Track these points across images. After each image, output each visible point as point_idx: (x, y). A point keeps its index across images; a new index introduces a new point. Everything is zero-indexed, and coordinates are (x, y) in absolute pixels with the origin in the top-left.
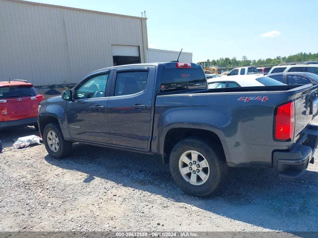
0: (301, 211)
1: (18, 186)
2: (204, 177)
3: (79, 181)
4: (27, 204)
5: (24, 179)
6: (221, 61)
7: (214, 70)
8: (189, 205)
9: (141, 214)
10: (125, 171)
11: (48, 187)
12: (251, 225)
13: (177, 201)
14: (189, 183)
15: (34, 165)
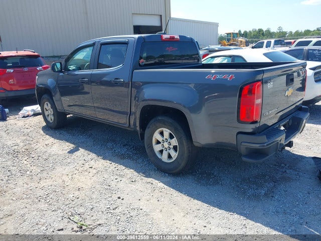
0: (266, 194)
1: (8, 154)
2: (174, 155)
3: (64, 152)
4: (9, 171)
5: (16, 147)
6: (254, 32)
7: (241, 42)
8: (157, 181)
9: (107, 187)
10: (110, 145)
11: (33, 156)
12: (207, 205)
13: (146, 176)
14: (160, 160)
15: (30, 135)
